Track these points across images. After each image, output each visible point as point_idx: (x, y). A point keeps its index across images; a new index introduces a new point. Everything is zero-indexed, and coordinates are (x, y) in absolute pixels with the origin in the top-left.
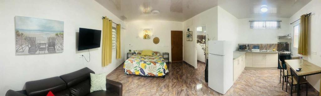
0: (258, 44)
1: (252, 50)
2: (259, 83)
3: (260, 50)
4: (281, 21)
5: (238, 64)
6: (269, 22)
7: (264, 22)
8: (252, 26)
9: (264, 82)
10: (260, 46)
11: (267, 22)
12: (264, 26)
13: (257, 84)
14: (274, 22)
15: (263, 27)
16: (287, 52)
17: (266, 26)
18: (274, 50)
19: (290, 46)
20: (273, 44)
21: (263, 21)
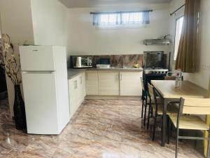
0: (108, 56)
1: (98, 65)
2: (109, 115)
3: (111, 66)
4: (152, 11)
5: (76, 87)
6: (128, 14)
7: (119, 15)
8: (96, 22)
9: (117, 115)
10: (112, 59)
11: (124, 14)
12: (119, 21)
13: (106, 116)
14: (137, 14)
15: (117, 23)
16: (161, 70)
17: (121, 22)
18: (137, 65)
19: (168, 59)
20: (135, 56)
21: (118, 13)
